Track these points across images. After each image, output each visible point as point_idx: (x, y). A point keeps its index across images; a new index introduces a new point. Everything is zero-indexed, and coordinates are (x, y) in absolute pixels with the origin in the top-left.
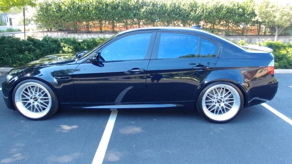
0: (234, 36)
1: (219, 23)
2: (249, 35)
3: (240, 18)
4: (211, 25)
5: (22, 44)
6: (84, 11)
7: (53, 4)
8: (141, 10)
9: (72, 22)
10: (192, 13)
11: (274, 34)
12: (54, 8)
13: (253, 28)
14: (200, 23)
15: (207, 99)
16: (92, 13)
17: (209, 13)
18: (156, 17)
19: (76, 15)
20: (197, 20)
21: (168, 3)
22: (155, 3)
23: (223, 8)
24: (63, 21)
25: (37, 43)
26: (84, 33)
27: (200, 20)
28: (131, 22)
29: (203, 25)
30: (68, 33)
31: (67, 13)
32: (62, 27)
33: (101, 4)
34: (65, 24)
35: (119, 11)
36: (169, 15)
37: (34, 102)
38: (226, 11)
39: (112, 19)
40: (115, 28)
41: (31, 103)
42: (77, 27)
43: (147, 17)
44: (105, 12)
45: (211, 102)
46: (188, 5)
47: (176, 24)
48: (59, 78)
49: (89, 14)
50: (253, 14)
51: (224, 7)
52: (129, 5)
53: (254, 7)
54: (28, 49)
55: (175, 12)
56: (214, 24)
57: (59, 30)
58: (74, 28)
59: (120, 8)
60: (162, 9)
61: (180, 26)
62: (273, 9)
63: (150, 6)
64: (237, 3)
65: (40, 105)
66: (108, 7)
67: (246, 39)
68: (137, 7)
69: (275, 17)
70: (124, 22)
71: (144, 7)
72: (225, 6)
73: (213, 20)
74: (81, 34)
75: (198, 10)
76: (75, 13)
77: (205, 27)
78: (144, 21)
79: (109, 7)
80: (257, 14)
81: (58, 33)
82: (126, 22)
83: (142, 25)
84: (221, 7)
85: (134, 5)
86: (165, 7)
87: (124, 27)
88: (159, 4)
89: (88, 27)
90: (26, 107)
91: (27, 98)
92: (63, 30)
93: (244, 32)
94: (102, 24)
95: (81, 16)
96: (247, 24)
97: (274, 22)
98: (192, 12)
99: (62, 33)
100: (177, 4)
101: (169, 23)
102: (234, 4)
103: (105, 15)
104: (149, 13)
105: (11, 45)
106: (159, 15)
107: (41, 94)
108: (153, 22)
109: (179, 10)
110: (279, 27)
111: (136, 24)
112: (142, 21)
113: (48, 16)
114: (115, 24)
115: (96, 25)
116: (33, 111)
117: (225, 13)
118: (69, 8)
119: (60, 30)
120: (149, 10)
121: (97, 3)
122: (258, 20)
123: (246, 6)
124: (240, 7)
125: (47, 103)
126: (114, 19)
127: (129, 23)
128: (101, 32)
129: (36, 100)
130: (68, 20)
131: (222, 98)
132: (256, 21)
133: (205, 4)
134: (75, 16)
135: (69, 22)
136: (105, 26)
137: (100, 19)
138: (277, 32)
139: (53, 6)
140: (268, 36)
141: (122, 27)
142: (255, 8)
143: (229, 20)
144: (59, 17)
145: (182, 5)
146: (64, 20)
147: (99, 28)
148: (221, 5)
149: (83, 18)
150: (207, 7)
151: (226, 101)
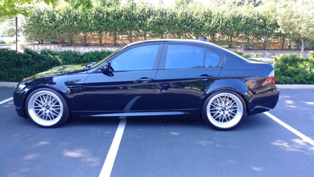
0: (254, 50)
1: (238, 35)
2: (271, 50)
3: (261, 30)
4: (229, 37)
5: (20, 56)
6: (81, 21)
7: (45, 13)
8: (147, 19)
9: (67, 34)
10: (206, 24)
11: (300, 48)
12: (47, 17)
13: (275, 42)
14: (216, 35)
15: (211, 107)
16: (91, 24)
17: (225, 23)
18: (164, 28)
19: (72, 25)
20: (212, 32)
21: (178, 11)
22: (164, 11)
23: (241, 19)
24: (57, 32)
25: (35, 56)
26: (81, 46)
27: (216, 32)
28: (136, 34)
29: (219, 37)
30: (62, 46)
31: (62, 24)
32: (56, 39)
33: (101, 12)
34: (59, 36)
35: (122, 21)
36: (179, 26)
37: (46, 111)
38: (245, 22)
39: (114, 30)
40: (117, 40)
41: (44, 111)
42: (73, 39)
43: (154, 28)
44: (105, 22)
45: (216, 110)
46: (201, 14)
47: (188, 36)
48: (71, 86)
49: (87, 24)
50: (276, 25)
51: (243, 17)
52: (133, 14)
53: (276, 16)
54: (27, 63)
55: (186, 22)
56: (232, 36)
57: (52, 42)
58: (70, 40)
59: (123, 17)
60: (172, 18)
61: (193, 39)
62: (298, 19)
63: (158, 16)
64: (257, 13)
65: (52, 113)
66: (109, 16)
67: (268, 54)
68: (143, 16)
69: (300, 28)
70: (127, 34)
71: (151, 16)
72: (244, 15)
73: (230, 31)
74: (77, 47)
75: (213, 20)
76: (71, 23)
77: (222, 40)
78: (151, 32)
79: (111, 16)
80: (279, 25)
81: (50, 46)
82: (130, 33)
83: (148, 38)
84: (239, 16)
85: (139, 14)
86: (175, 17)
87: (128, 40)
88: (169, 13)
89: (85, 38)
90: (38, 115)
91: (40, 106)
92: (57, 42)
93: (266, 45)
94: (102, 36)
95: (79, 27)
96: (269, 37)
97: (299, 35)
98: (207, 22)
99: (55, 46)
100: (189, 13)
101: (180, 35)
102: (254, 14)
103: (105, 25)
104: (157, 23)
105: (7, 57)
106: (168, 25)
107: (53, 103)
108: (161, 33)
109: (191, 20)
110: (305, 39)
111: (142, 35)
112: (149, 32)
113: (40, 26)
114: (118, 35)
115: (95, 37)
116: (45, 119)
117: (244, 24)
118: (65, 17)
119: (54, 43)
120: (156, 20)
121: (97, 11)
122: (281, 32)
123: (267, 16)
124: (260, 18)
125: (59, 111)
126: (116, 30)
127: (134, 34)
128: (101, 45)
129: (48, 109)
130: (62, 31)
131: (226, 106)
132: (279, 33)
133: (221, 13)
134: (71, 27)
135: (64, 33)
136: (106, 37)
137: (100, 30)
138: (303, 46)
139: (46, 15)
140: (293, 50)
141: (126, 39)
142: (277, 18)
143: (249, 32)
144: (53, 27)
145: (195, 14)
146: (59, 31)
147: (98, 40)
148: (239, 15)
149: (80, 29)
150: (223, 17)
151: (230, 109)
